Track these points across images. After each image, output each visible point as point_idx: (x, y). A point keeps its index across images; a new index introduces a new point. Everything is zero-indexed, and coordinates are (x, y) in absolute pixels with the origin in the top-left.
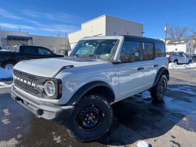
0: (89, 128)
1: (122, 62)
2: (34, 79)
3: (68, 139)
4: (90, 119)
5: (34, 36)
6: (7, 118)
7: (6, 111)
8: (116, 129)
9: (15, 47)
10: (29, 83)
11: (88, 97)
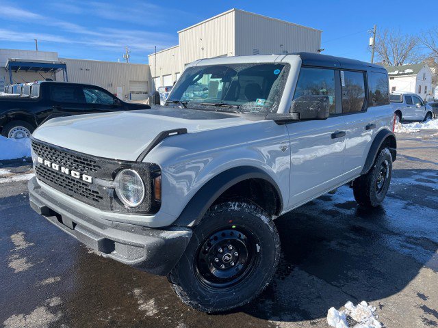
0: (225, 281)
1: (301, 119)
2: (88, 164)
3: (174, 307)
4: (227, 258)
5: (70, 60)
6: (22, 256)
7: (18, 239)
8: (283, 279)
9: (30, 87)
10: (75, 174)
11: (221, 207)
